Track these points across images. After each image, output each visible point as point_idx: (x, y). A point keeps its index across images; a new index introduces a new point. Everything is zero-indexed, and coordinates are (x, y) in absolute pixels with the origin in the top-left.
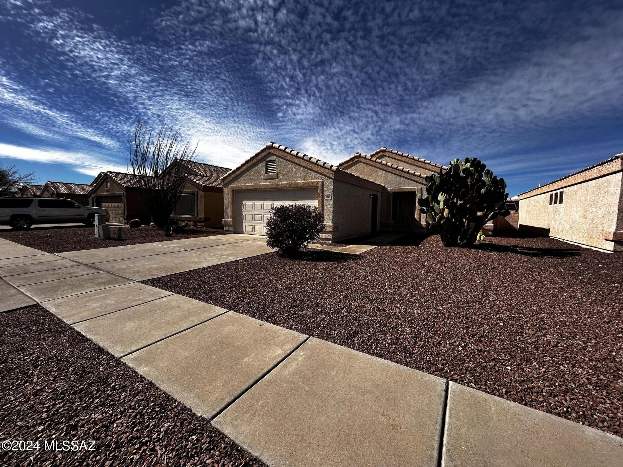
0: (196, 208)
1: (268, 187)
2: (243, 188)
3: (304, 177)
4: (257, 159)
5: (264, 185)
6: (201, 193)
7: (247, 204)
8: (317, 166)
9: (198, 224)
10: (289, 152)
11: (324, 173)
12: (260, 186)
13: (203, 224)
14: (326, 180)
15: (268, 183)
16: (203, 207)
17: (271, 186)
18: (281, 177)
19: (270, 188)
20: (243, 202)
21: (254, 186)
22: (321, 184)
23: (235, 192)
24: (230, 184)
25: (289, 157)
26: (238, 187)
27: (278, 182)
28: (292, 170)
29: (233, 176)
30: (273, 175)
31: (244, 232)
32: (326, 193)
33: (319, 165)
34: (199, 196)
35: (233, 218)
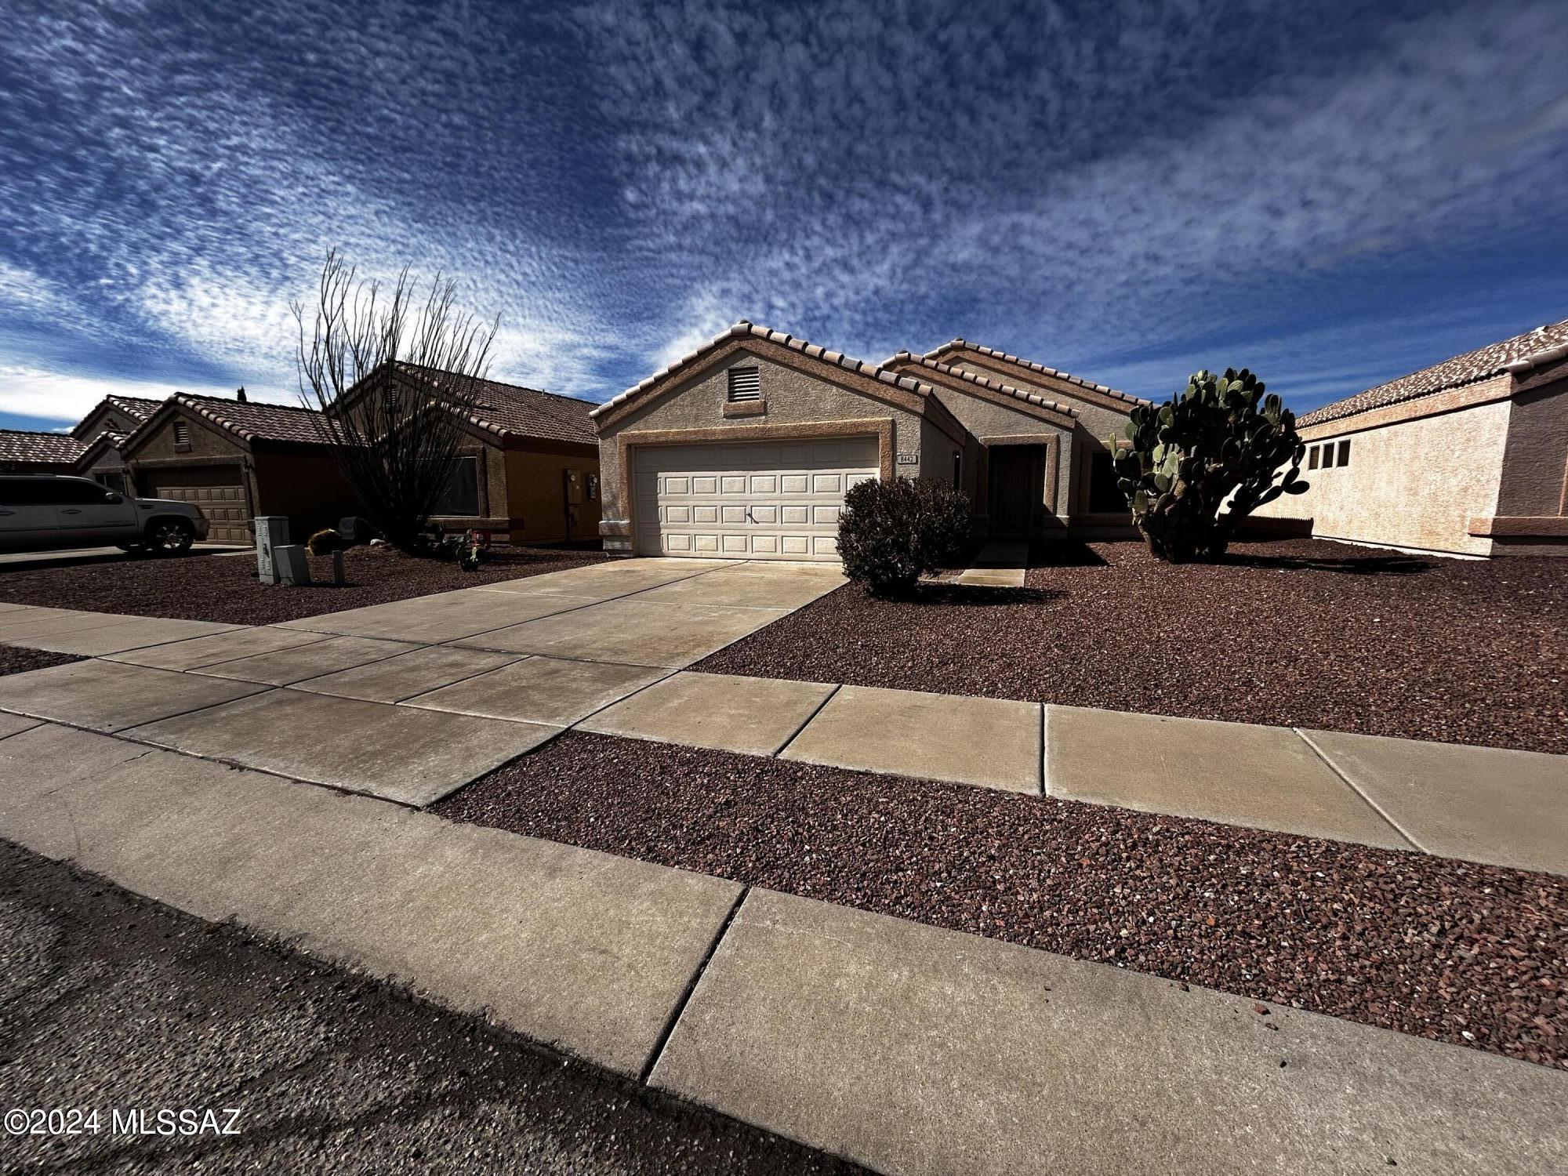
0: (480, 494)
1: (739, 435)
2: (663, 439)
3: (843, 410)
4: (704, 363)
5: (725, 432)
6: (495, 454)
7: (671, 483)
8: (877, 384)
9: (493, 538)
10: (800, 347)
11: (898, 400)
12: (714, 433)
13: (507, 537)
14: (900, 416)
15: (736, 424)
16: (503, 492)
17: (745, 435)
18: (774, 409)
19: (744, 439)
20: (660, 474)
21: (696, 433)
22: (889, 427)
23: (635, 450)
24: (621, 430)
25: (797, 360)
26: (645, 436)
27: (766, 422)
28: (807, 394)
29: (628, 409)
30: (750, 406)
31: (665, 550)
32: (902, 450)
33: (883, 382)
34: (490, 463)
35: (632, 518)
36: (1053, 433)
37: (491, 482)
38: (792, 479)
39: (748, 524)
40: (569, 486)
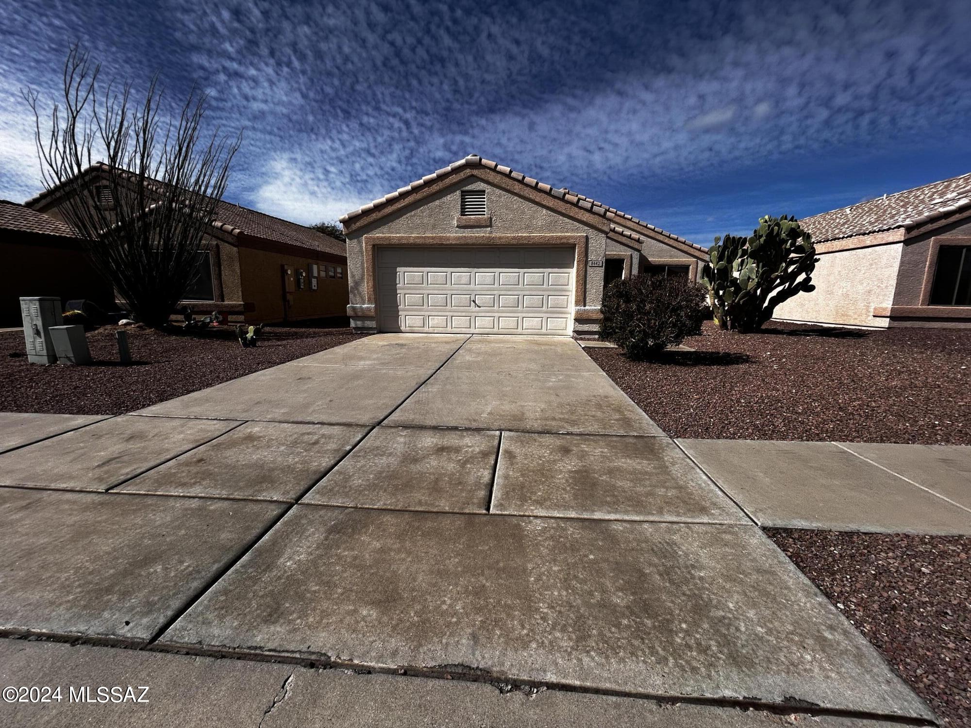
0: (215, 282)
1: (469, 241)
3: (550, 227)
4: (441, 185)
5: (459, 238)
6: (229, 250)
7: (408, 275)
8: (577, 210)
10: (520, 178)
11: (591, 222)
12: (448, 239)
13: (241, 318)
14: (591, 233)
15: (468, 233)
16: (238, 281)
17: (474, 241)
18: (497, 223)
19: (473, 244)
20: (398, 269)
21: (433, 238)
22: (584, 240)
23: (379, 250)
24: (367, 232)
25: (517, 187)
26: (389, 238)
27: (491, 232)
28: (523, 213)
30: (479, 219)
31: (403, 328)
32: (592, 257)
33: (581, 208)
34: (223, 256)
35: (376, 302)
36: (629, 252)
37: (225, 273)
38: (508, 275)
39: (473, 308)
40: (286, 277)
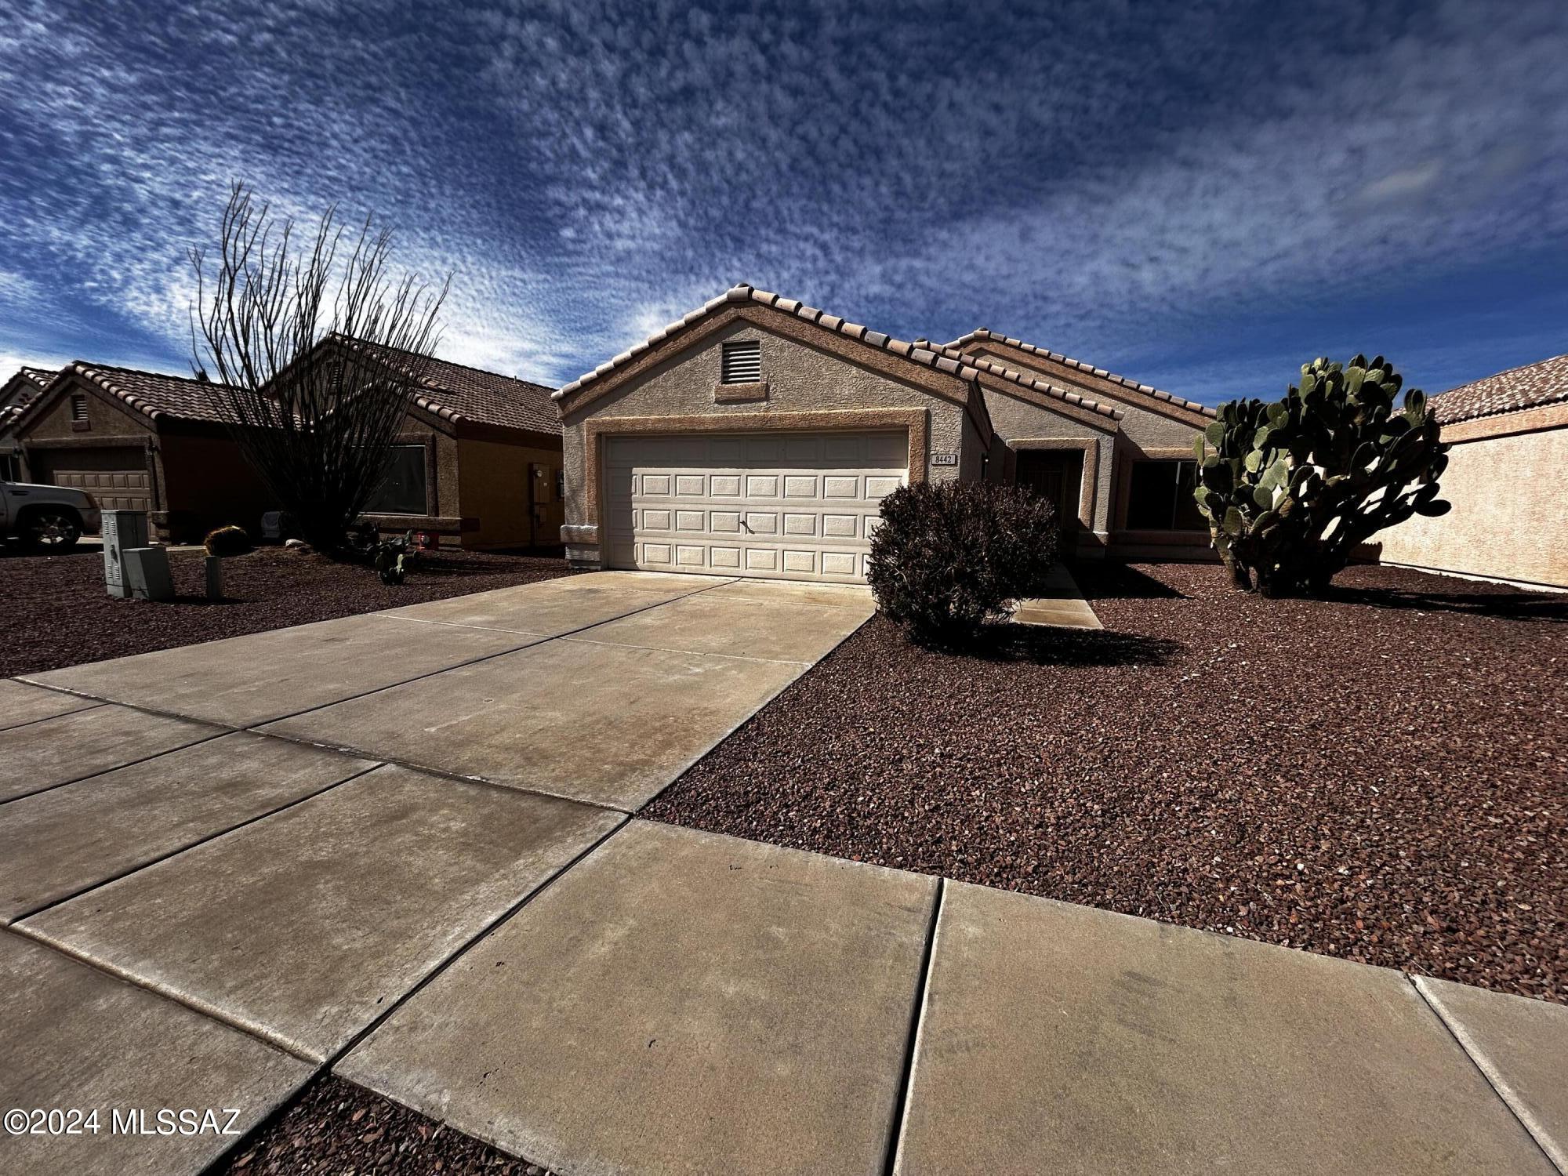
0: (429, 489)
1: (734, 425)
2: (639, 427)
3: (862, 397)
4: (692, 336)
5: (716, 420)
6: (447, 443)
7: (648, 480)
8: (908, 365)
9: (442, 540)
10: (813, 317)
11: (935, 386)
12: (702, 421)
13: (457, 540)
14: (936, 406)
15: (732, 412)
16: (455, 488)
17: (741, 424)
18: (778, 393)
19: (740, 430)
20: (635, 471)
21: (680, 421)
22: (921, 418)
23: (606, 440)
24: (590, 415)
25: (808, 333)
26: (618, 423)
27: (767, 410)
28: (819, 376)
29: (598, 389)
30: (749, 389)
31: (639, 564)
32: (937, 448)
33: (916, 362)
34: (440, 453)
35: (601, 521)
36: (1092, 436)
37: (442, 475)
38: (798, 480)
39: (742, 534)
40: (536, 482)
